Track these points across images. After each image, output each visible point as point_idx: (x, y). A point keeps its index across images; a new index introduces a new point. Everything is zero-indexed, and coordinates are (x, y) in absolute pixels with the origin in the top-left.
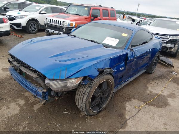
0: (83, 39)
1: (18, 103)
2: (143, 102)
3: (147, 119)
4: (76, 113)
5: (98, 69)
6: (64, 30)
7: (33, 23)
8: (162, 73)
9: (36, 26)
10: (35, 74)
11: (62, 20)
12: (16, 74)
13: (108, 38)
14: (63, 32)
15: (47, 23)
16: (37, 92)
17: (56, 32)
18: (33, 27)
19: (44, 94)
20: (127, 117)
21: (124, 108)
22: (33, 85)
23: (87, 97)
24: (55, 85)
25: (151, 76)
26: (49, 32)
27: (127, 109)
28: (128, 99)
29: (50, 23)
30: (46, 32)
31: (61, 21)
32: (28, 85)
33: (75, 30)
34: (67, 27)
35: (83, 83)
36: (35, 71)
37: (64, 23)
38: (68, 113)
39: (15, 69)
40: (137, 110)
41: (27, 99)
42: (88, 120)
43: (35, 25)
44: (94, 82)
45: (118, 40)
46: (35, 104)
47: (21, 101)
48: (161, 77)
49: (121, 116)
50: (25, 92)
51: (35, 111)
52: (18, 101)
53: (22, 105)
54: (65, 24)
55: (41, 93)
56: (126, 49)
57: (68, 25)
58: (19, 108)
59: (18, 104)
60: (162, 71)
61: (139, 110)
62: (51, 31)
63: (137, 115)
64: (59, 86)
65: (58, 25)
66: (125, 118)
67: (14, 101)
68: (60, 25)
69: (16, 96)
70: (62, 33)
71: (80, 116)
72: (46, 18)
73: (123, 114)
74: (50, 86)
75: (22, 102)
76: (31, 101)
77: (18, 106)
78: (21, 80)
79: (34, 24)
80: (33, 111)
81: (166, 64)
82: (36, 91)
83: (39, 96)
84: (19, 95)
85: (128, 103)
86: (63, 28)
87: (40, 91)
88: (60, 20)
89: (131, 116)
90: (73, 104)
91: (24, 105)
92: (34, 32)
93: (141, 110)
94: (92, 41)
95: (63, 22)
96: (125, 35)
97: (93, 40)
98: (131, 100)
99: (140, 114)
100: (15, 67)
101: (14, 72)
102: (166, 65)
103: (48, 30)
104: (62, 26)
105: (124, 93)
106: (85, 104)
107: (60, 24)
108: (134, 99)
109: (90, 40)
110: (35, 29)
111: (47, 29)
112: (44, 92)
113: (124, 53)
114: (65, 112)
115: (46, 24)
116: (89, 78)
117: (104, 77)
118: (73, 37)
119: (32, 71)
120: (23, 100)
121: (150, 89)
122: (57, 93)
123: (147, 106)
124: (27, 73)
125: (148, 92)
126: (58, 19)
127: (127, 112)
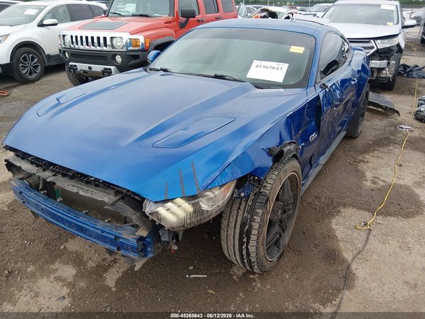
0: (191, 74)
1: (57, 274)
2: (368, 210)
3: (394, 252)
4: (220, 273)
5: (269, 149)
6: (119, 59)
7: (29, 53)
8: (378, 132)
9: (36, 60)
10: (108, 193)
11: (108, 35)
12: (40, 199)
13: (255, 63)
14: (116, 66)
15: (68, 47)
16: (121, 240)
17: (98, 68)
18: (30, 64)
19: (142, 243)
20: (348, 256)
21: (331, 236)
22: (102, 222)
23: (259, 228)
24: (174, 214)
25: (359, 142)
26: (79, 70)
27: (339, 234)
28: (331, 209)
29: (77, 46)
30: (70, 72)
31: (105, 38)
32: (87, 227)
33: (157, 55)
34: (125, 50)
35: (239, 194)
36: (107, 186)
37: (114, 41)
38: (202, 276)
39: (31, 186)
40: (364, 234)
41: (78, 260)
42: (259, 285)
43: (33, 59)
44: (268, 185)
45: (285, 66)
46: (106, 270)
47: (65, 269)
48: (382, 142)
49: (332, 256)
50: (66, 241)
51: (114, 290)
52: (57, 270)
53: (70, 279)
54: (119, 44)
55: (135, 242)
56: (310, 86)
57: (127, 45)
58: (65, 288)
59: (59, 279)
60: (378, 127)
61: (369, 234)
62: (82, 67)
63: (367, 246)
64: (182, 214)
65: (98, 48)
66: (344, 261)
67: (44, 271)
68: (105, 48)
69: (47, 256)
70: (113, 68)
71: (234, 277)
72: (64, 36)
73: (334, 250)
74: (160, 220)
75: (69, 272)
76: (91, 264)
77: (60, 284)
78: (59, 214)
79: (30, 56)
80: (107, 289)
81: (381, 110)
82: (117, 237)
83: (127, 249)
84: (54, 253)
85: (334, 220)
86: (114, 56)
87: (128, 236)
88: (102, 34)
89: (356, 252)
90: (204, 249)
91: (76, 276)
92: (34, 76)
93: (373, 233)
94: (217, 77)
95: (112, 38)
96: (298, 50)
97: (219, 73)
98: (339, 212)
99: (374, 243)
100: (31, 180)
101: (32, 195)
102: (380, 112)
103: (75, 66)
104: (111, 49)
105: (317, 197)
106: (255, 248)
107: (106, 45)
108: (344, 206)
109: (213, 75)
110: (36, 67)
111: (70, 63)
112: (141, 239)
113: (312, 96)
114: (192, 276)
115: (64, 52)
116: (254, 179)
117: (287, 166)
118: (163, 73)
119: (96, 186)
120: (68, 263)
121: (369, 175)
122: (174, 234)
123: (380, 219)
124: (81, 193)
125: (368, 184)
126: (95, 34)
127: (341, 245)
